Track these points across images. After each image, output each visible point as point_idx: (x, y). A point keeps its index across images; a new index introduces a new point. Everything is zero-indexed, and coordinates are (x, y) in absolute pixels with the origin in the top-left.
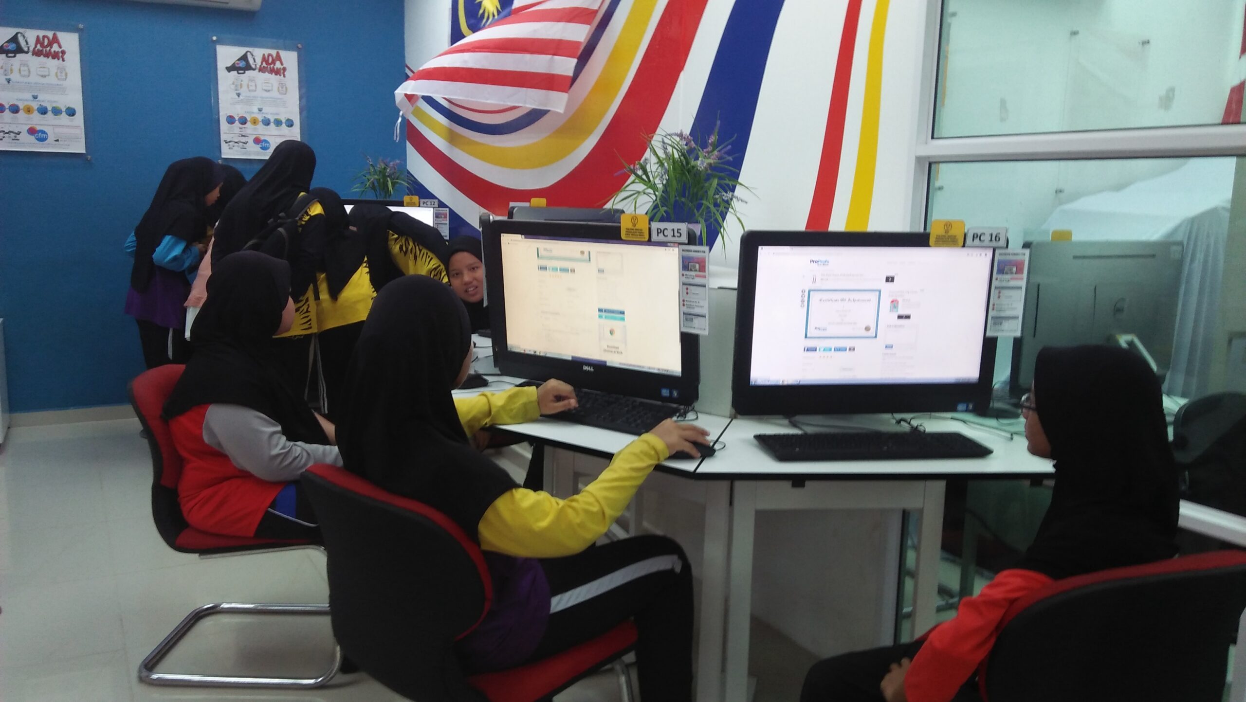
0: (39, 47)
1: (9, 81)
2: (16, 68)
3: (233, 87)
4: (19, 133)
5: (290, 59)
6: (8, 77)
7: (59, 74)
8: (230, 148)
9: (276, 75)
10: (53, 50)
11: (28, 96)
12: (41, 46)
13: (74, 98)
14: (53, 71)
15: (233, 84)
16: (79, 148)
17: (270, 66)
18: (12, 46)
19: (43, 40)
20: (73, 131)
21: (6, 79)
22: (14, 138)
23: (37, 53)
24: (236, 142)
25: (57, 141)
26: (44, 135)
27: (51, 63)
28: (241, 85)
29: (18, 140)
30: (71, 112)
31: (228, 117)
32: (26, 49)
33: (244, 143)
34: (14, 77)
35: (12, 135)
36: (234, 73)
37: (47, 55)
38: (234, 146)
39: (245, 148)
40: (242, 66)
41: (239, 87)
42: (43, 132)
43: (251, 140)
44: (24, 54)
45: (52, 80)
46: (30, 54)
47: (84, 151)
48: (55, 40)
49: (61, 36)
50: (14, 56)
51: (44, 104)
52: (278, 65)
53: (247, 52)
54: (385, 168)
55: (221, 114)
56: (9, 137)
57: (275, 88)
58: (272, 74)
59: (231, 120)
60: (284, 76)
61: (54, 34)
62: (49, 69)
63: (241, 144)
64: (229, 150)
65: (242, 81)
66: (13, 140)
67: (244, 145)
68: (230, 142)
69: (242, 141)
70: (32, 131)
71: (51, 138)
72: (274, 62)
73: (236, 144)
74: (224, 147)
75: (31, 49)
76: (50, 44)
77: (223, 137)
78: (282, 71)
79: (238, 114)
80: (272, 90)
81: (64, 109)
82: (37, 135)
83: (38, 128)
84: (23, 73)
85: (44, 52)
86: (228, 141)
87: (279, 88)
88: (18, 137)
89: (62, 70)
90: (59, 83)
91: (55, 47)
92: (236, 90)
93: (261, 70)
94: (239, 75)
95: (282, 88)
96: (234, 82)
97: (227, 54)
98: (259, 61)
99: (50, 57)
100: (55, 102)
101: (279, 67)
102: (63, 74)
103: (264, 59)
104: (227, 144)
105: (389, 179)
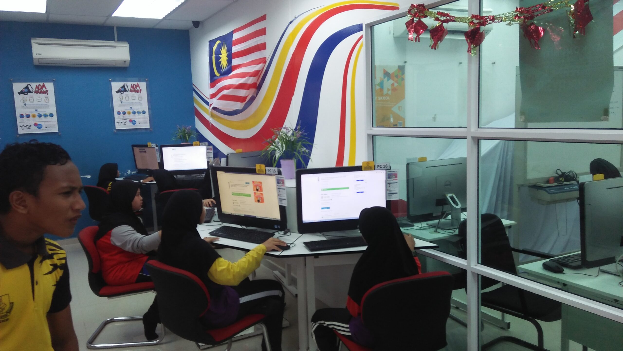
0: (37, 90)
1: (25, 105)
2: (28, 99)
3: (119, 99)
4: (30, 126)
5: (143, 86)
6: (25, 103)
7: (46, 100)
8: (119, 125)
9: (137, 92)
10: (43, 90)
11: (34, 110)
12: (38, 89)
13: (53, 110)
14: (43, 99)
15: (119, 98)
16: (56, 130)
17: (135, 89)
18: (26, 90)
19: (39, 86)
20: (52, 123)
21: (24, 104)
22: (28, 128)
23: (36, 92)
24: (122, 122)
25: (46, 128)
26: (41, 126)
27: (42, 96)
28: (123, 98)
29: (30, 129)
30: (52, 115)
31: (117, 112)
32: (32, 91)
33: (125, 122)
34: (28, 103)
35: (28, 127)
36: (119, 93)
37: (41, 93)
38: (121, 124)
39: (126, 125)
40: (123, 90)
41: (122, 99)
42: (40, 125)
43: (128, 121)
44: (31, 93)
45: (43, 103)
46: (34, 93)
47: (57, 131)
48: (44, 86)
49: (46, 84)
50: (27, 94)
51: (40, 113)
52: (138, 88)
53: (124, 84)
54: (185, 130)
55: (114, 111)
56: (26, 128)
57: (137, 99)
58: (135, 92)
59: (119, 113)
60: (141, 93)
61: (43, 84)
62: (42, 98)
63: (124, 123)
64: (119, 126)
65: (123, 96)
66: (28, 129)
67: (125, 123)
68: (119, 122)
69: (124, 122)
70: (36, 125)
71: (44, 127)
72: (136, 87)
73: (122, 123)
74: (117, 125)
75: (34, 91)
76: (42, 88)
77: (116, 121)
78: (140, 91)
79: (122, 110)
80: (136, 99)
81: (48, 114)
82: (37, 126)
83: (38, 123)
84: (31, 101)
85: (39, 91)
86: (118, 122)
87: (138, 98)
88: (30, 127)
89: (47, 98)
90: (46, 104)
91: (44, 89)
92: (121, 100)
93: (131, 91)
94: (122, 94)
95: (140, 98)
96: (119, 97)
97: (116, 86)
98: (130, 87)
99: (42, 94)
100: (45, 112)
101: (138, 89)
102: (48, 100)
103: (132, 86)
104: (118, 123)
105: (187, 134)
